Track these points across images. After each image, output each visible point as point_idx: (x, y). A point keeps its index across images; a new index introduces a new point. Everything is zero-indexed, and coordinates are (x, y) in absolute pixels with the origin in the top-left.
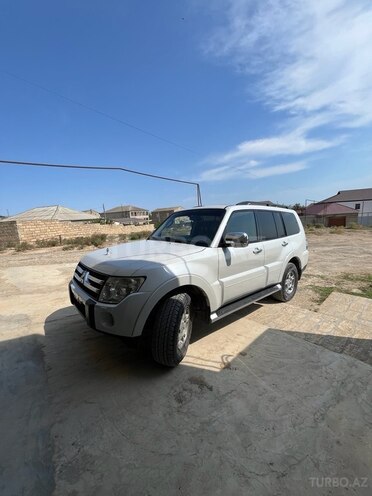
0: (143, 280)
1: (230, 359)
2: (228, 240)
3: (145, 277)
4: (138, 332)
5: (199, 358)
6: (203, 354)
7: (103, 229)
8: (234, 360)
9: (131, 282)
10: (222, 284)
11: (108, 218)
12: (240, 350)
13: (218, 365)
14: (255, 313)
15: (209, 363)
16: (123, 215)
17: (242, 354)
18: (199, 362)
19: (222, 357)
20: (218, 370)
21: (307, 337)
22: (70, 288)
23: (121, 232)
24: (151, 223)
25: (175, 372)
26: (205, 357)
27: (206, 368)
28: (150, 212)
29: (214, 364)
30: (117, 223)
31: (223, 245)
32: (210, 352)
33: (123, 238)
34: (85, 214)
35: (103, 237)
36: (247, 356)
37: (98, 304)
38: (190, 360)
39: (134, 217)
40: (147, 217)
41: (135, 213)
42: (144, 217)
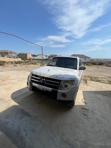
3: (74, 80)
16: (5, 53)
21: (91, 92)
24: (19, 58)
27: (81, 104)
30: (6, 57)
35: (4, 62)
37: (59, 91)
39: (10, 55)
40: (16, 55)
41: (11, 53)
42: (15, 55)
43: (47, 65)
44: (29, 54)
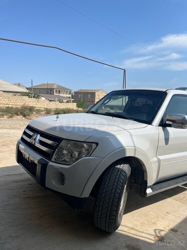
0: (94, 145)
1: (163, 234)
2: (168, 120)
3: (97, 144)
4: (86, 194)
5: (133, 229)
6: (137, 226)
7: (30, 102)
8: (166, 235)
9: (83, 147)
10: (159, 161)
11: (35, 92)
12: (171, 226)
13: (152, 238)
14: (181, 195)
15: (144, 235)
16: (48, 91)
17: (173, 230)
18: (133, 232)
19: (155, 231)
20: (152, 242)
22: (18, 147)
23: (46, 106)
24: (73, 102)
25: (112, 238)
26: (138, 228)
28: (73, 92)
29: (148, 236)
30: (44, 99)
31: (163, 124)
32: (142, 224)
33: (48, 112)
34: (15, 86)
35: (31, 109)
36: (179, 233)
37: (51, 163)
38: (125, 229)
39: (58, 94)
40: (70, 96)
41: (59, 91)
42: (68, 95)
43: (87, 112)
44: (101, 91)
